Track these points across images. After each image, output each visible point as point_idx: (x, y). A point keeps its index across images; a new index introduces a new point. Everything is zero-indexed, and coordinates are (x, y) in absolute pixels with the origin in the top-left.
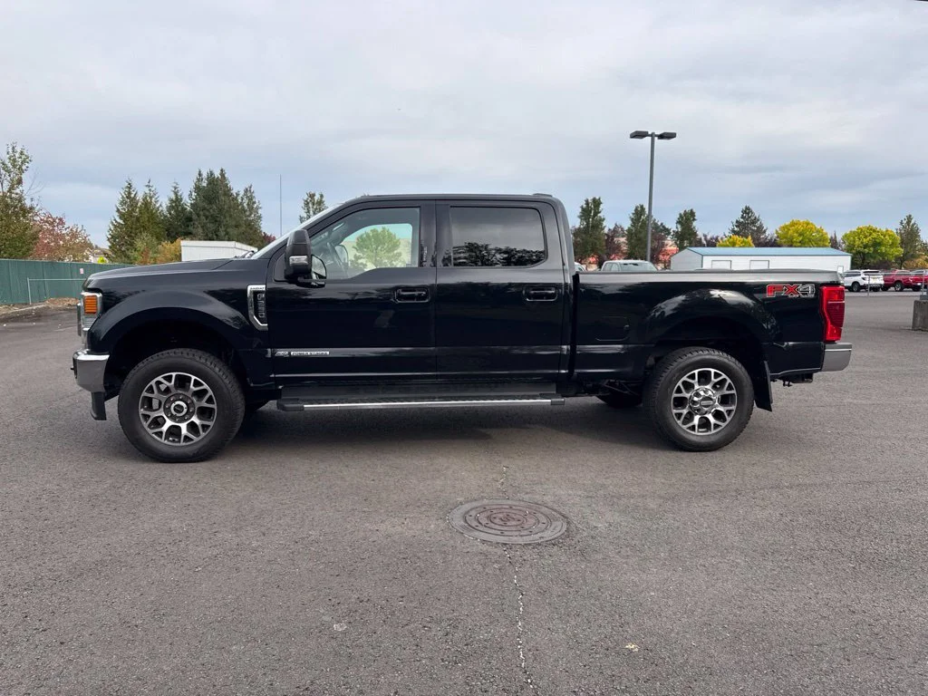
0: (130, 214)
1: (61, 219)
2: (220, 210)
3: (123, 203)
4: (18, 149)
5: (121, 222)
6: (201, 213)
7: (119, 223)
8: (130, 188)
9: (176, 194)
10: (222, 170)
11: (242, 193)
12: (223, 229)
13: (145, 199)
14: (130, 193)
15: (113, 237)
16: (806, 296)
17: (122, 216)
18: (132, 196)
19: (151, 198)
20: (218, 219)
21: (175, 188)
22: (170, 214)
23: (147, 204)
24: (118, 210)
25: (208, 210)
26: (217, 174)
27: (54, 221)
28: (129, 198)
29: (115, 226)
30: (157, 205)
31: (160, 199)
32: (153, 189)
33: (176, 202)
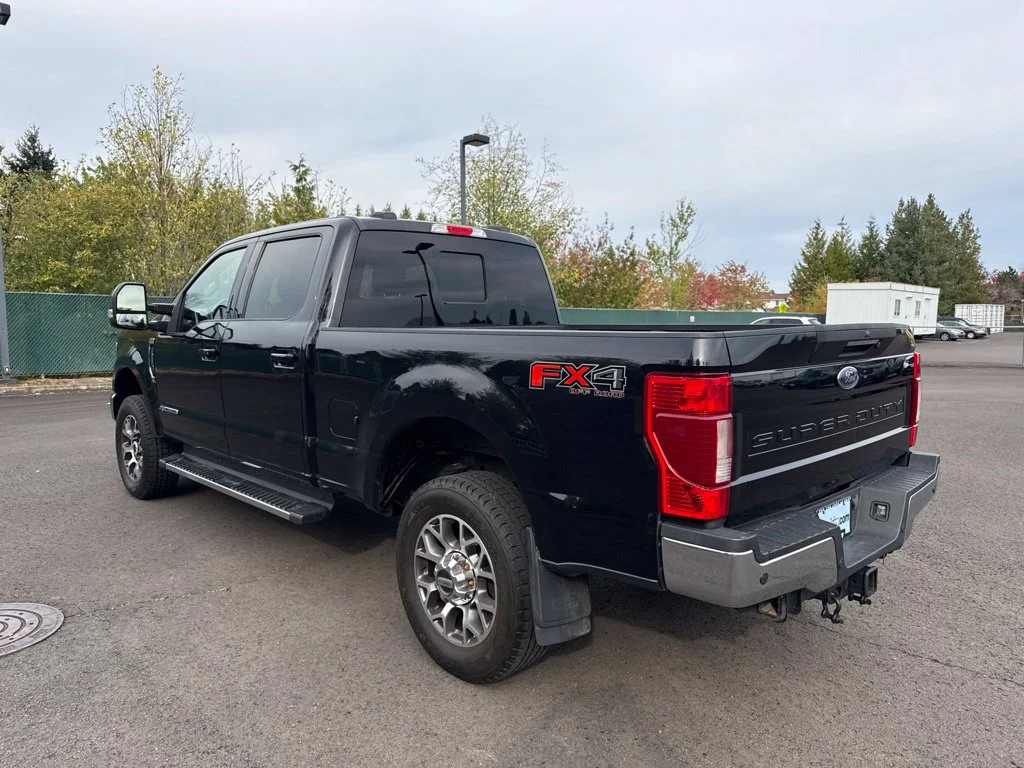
0: (815, 256)
1: (743, 267)
2: (918, 245)
3: (809, 245)
4: (686, 205)
5: (806, 265)
6: (894, 250)
7: (803, 267)
8: (818, 228)
9: (871, 230)
10: (930, 196)
11: (955, 221)
12: (919, 266)
13: (835, 239)
14: (817, 234)
15: (795, 282)
16: (605, 394)
17: (807, 259)
18: (820, 236)
19: (842, 237)
20: (914, 255)
21: (871, 223)
22: (862, 253)
23: (836, 244)
24: (804, 253)
25: (903, 246)
26: (922, 202)
27: (737, 268)
28: (817, 241)
29: (799, 271)
30: (849, 245)
31: (853, 238)
32: (845, 227)
33: (871, 240)
